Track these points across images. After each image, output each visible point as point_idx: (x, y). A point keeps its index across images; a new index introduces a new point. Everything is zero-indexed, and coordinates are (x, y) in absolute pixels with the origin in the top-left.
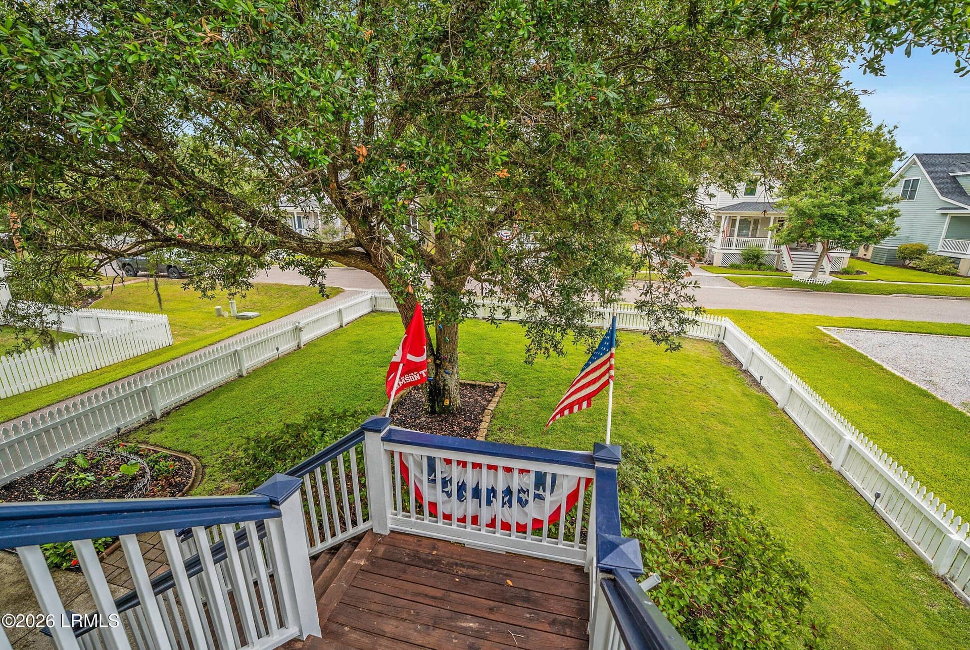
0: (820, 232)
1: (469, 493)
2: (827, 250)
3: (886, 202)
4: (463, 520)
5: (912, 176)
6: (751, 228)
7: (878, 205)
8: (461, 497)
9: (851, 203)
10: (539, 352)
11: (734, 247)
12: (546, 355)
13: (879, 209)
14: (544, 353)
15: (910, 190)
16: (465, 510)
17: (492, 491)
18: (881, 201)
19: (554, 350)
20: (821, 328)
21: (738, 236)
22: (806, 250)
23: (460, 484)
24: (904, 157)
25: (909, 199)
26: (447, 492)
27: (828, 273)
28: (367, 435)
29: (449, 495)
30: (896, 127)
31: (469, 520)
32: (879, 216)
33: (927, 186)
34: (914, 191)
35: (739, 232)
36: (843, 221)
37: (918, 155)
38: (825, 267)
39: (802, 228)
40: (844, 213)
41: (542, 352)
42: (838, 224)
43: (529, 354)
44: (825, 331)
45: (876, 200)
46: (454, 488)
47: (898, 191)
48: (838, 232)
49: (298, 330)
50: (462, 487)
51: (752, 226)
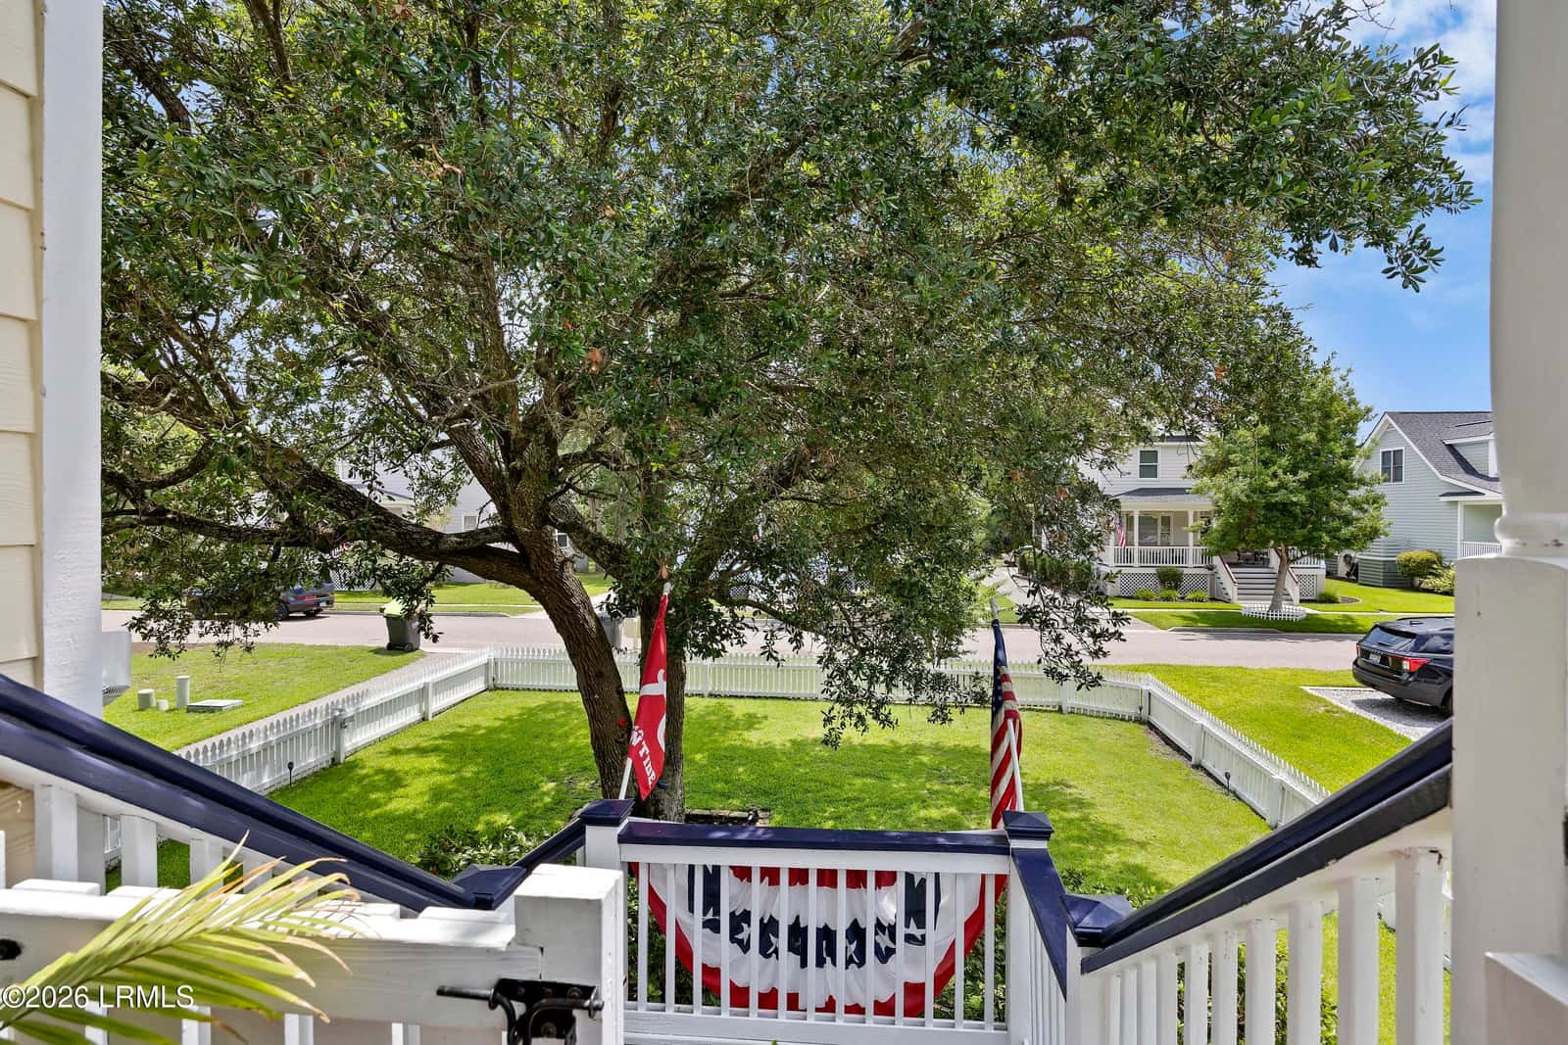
0: (1271, 533)
1: (782, 941)
2: (1286, 561)
3: (1362, 482)
4: (768, 1000)
5: (1392, 446)
6: (1159, 531)
7: (1352, 488)
8: (767, 949)
9: (1308, 484)
10: (847, 723)
11: (1136, 563)
12: (862, 728)
13: (1352, 493)
14: (856, 725)
15: (1393, 465)
16: (776, 975)
17: (826, 935)
18: (1354, 481)
19: (874, 718)
20: (1307, 689)
21: (1140, 544)
22: (1253, 565)
23: (766, 921)
24: (1372, 414)
25: (1395, 480)
26: (740, 942)
27: (1296, 600)
28: (591, 832)
29: (745, 947)
30: (1349, 371)
31: (782, 1000)
32: (1355, 504)
33: (1416, 460)
34: (1398, 469)
35: (1140, 538)
36: (1304, 513)
37: (1392, 415)
38: (1290, 592)
39: (1240, 527)
40: (1301, 498)
41: (853, 722)
42: (1295, 517)
43: (829, 726)
44: (1316, 693)
45: (1346, 480)
46: (753, 931)
47: (1375, 468)
48: (1299, 533)
49: (339, 724)
50: (769, 927)
51: (1160, 526)
